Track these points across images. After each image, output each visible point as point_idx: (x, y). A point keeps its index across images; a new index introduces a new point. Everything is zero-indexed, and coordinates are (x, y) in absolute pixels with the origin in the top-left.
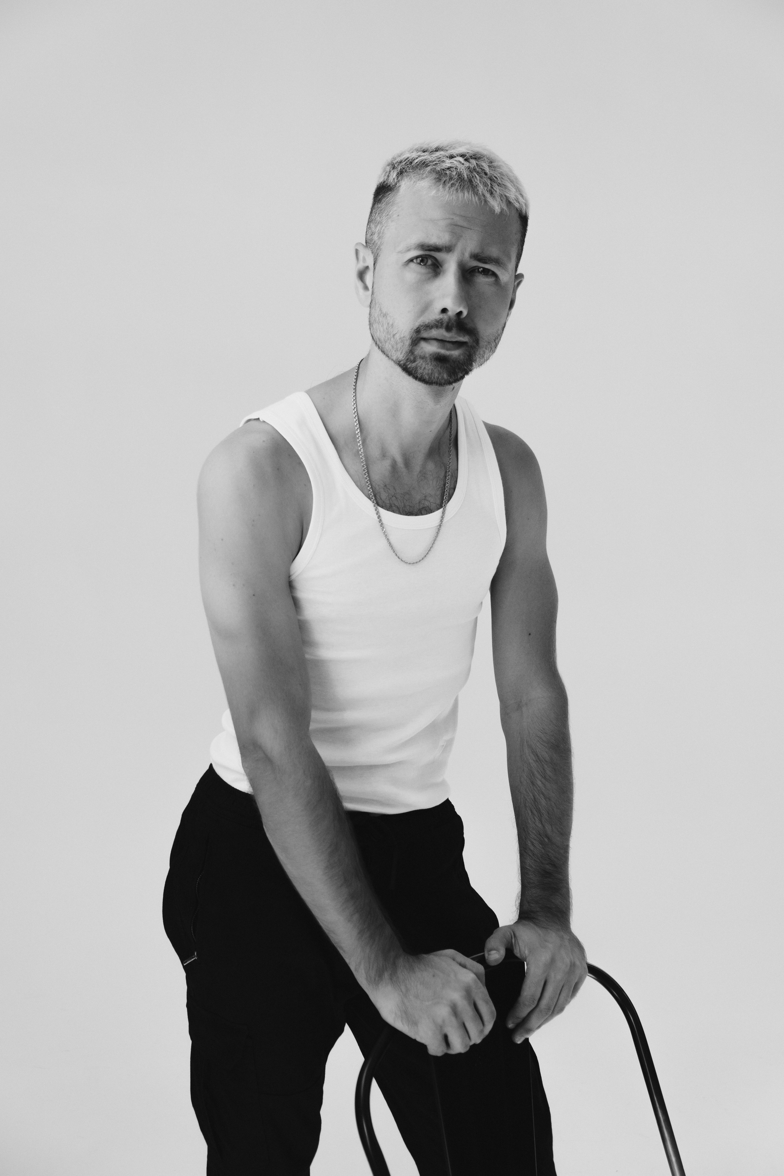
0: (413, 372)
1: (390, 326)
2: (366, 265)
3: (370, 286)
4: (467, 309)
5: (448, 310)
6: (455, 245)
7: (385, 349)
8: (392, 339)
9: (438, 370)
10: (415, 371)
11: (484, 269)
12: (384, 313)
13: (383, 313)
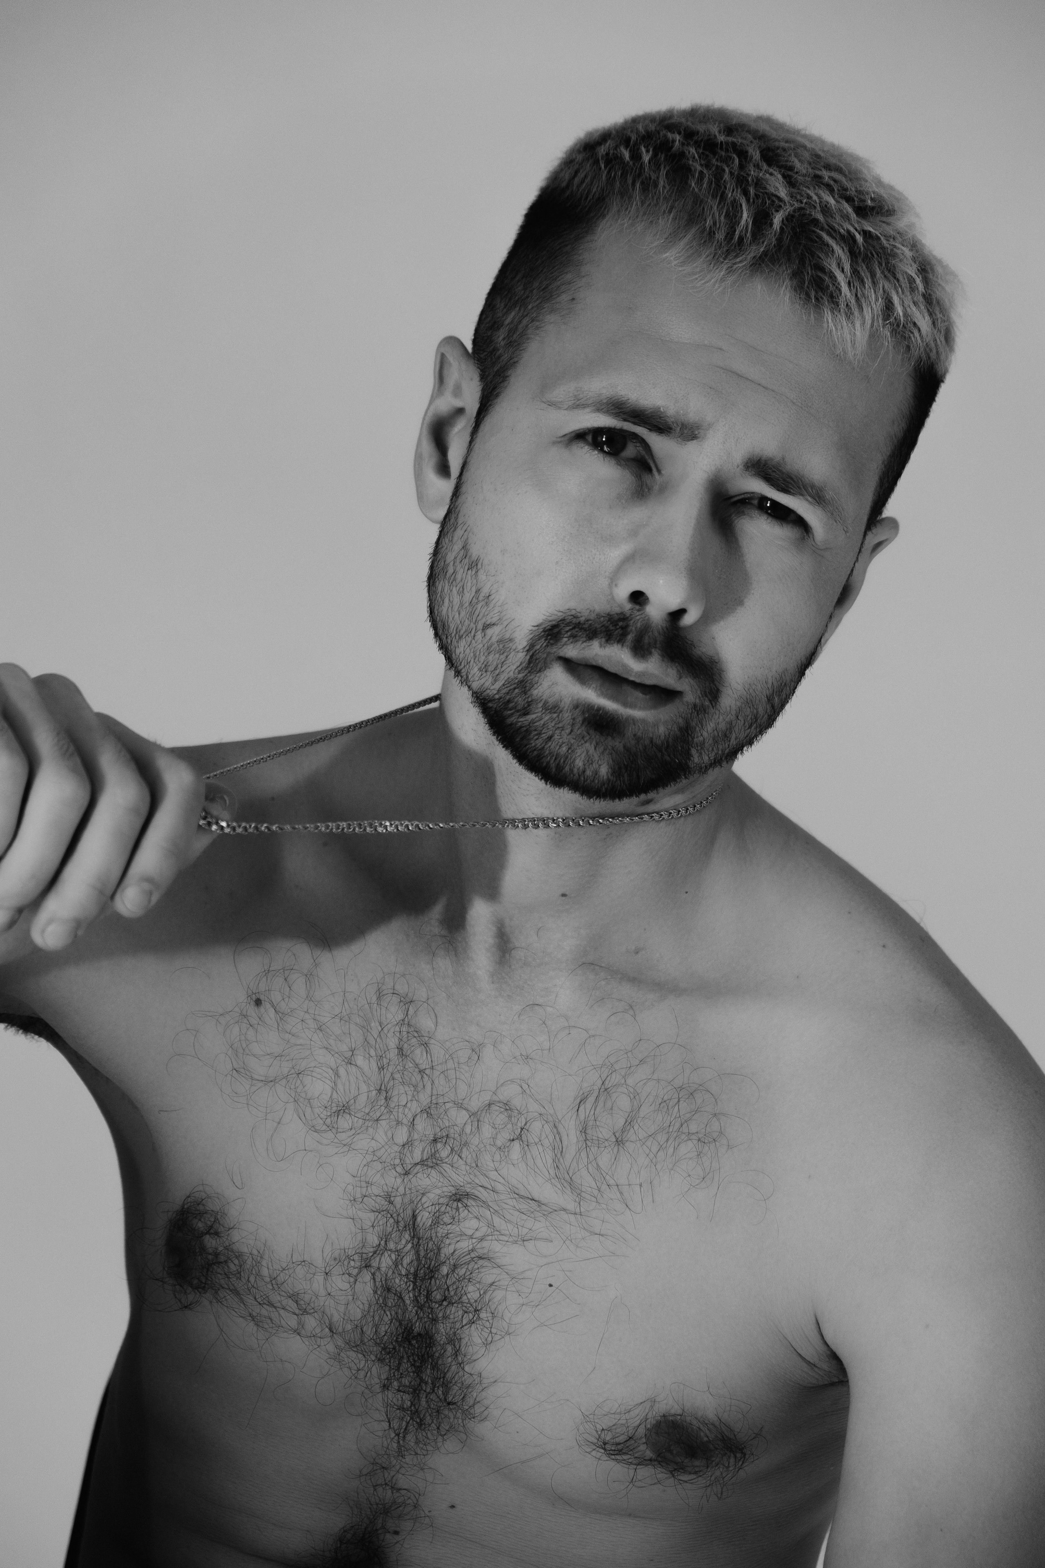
0: (518, 740)
1: (481, 598)
2: (459, 404)
3: (455, 469)
4: (703, 609)
5: (647, 599)
6: (710, 426)
7: (454, 654)
8: (479, 635)
9: (588, 752)
10: (522, 739)
11: (775, 503)
12: (474, 558)
13: (470, 557)
